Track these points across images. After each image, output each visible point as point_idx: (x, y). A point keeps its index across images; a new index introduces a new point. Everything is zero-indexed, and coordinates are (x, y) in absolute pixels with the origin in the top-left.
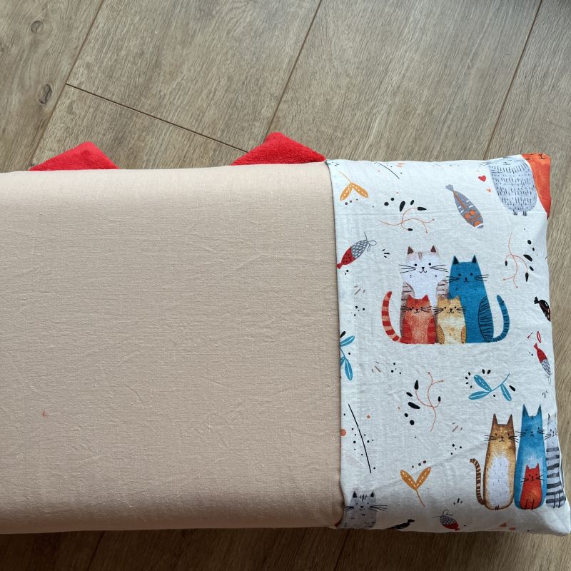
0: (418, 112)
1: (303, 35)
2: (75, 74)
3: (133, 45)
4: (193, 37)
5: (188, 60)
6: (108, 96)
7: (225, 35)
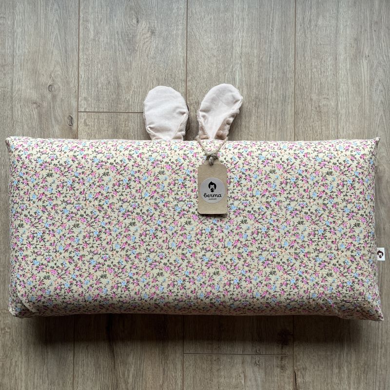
0: (255, 62)
1: (185, 44)
2: (81, 105)
3: (103, 79)
4: (131, 64)
5: (133, 77)
6: (102, 110)
7: (146, 58)
